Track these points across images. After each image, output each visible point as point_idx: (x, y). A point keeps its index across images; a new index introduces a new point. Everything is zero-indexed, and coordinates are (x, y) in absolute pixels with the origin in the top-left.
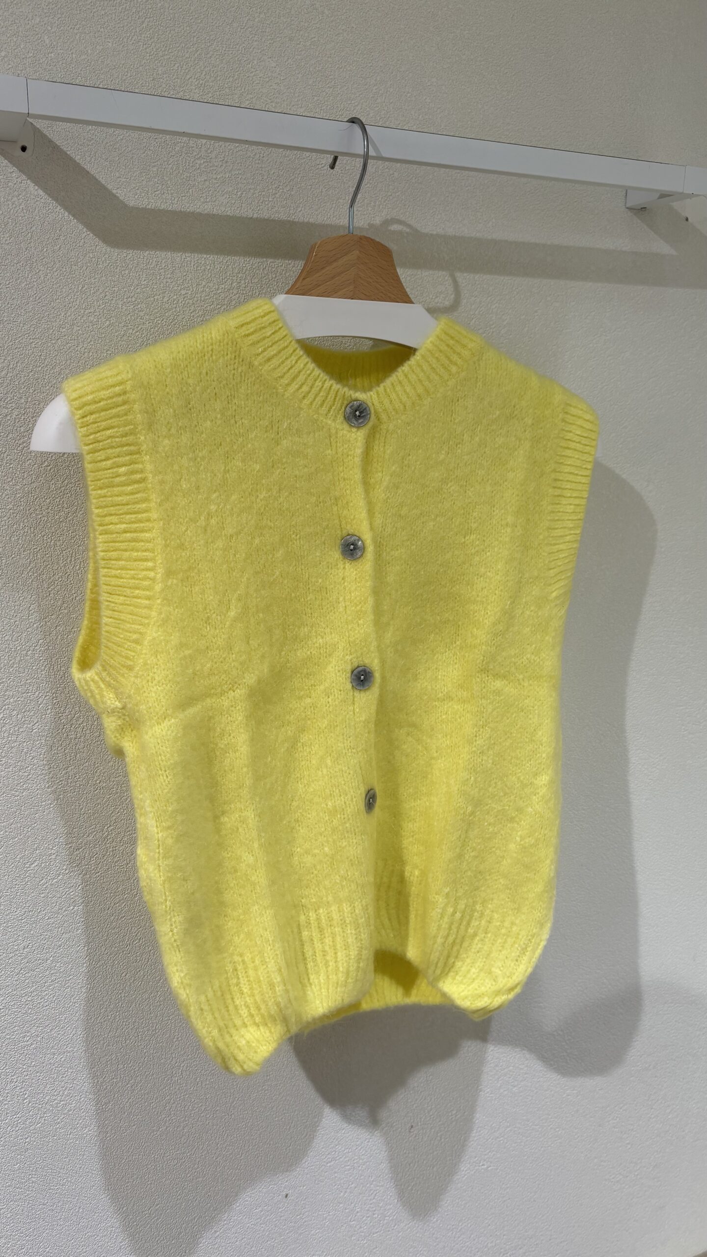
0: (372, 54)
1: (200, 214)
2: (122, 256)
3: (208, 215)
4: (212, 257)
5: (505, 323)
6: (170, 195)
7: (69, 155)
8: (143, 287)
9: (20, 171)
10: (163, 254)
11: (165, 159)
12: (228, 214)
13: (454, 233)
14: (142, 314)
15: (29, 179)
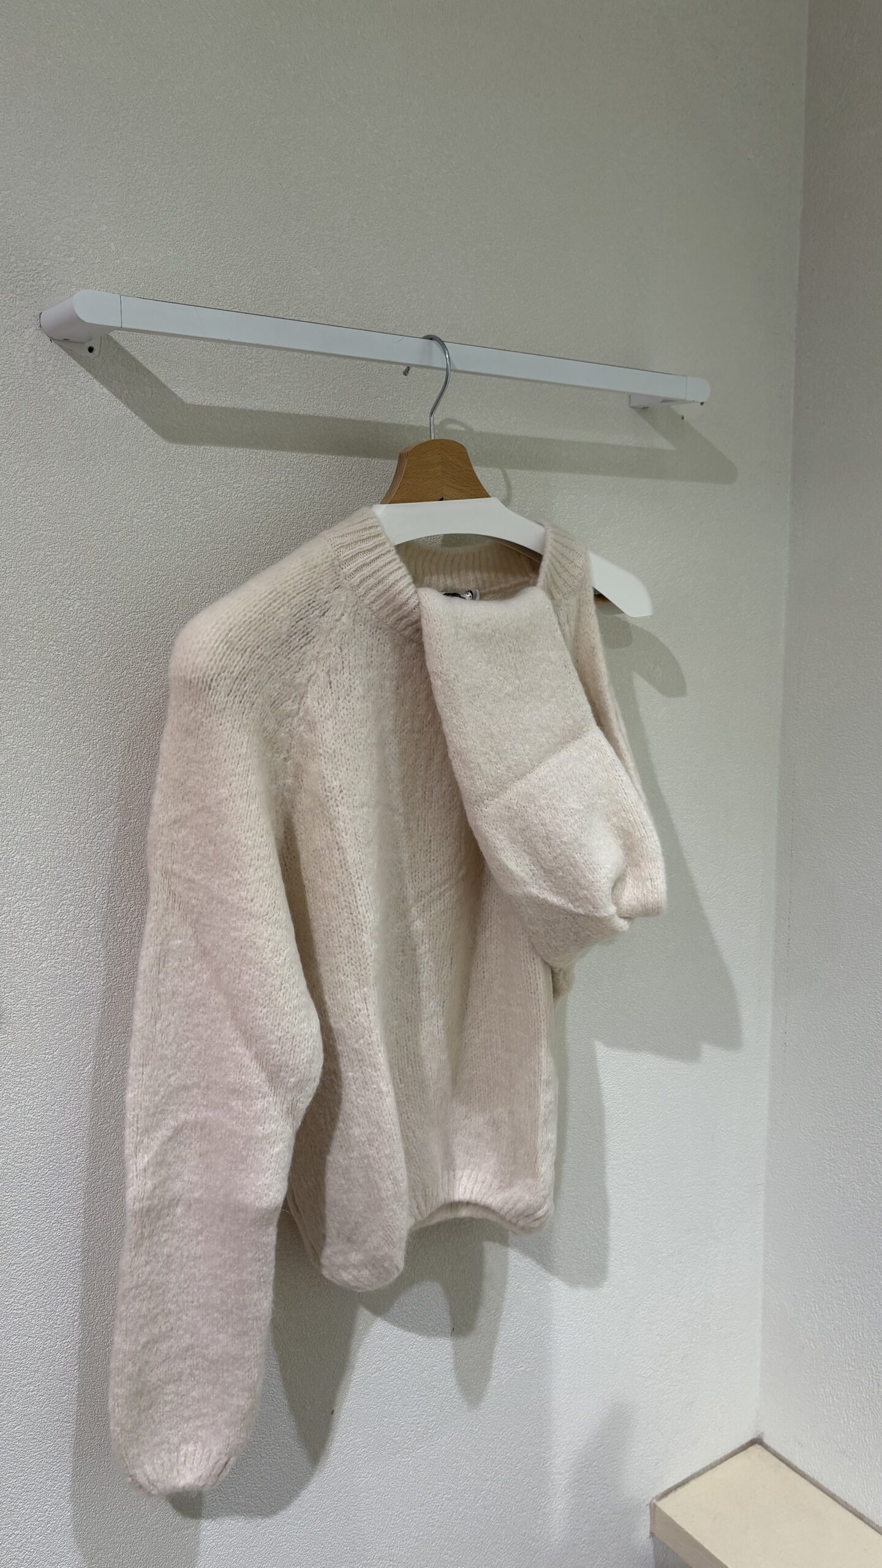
1: (252, 411)
2: (180, 451)
3: (259, 412)
4: (262, 452)
6: (224, 393)
7: (132, 356)
9: (89, 371)
10: (217, 449)
12: (277, 410)
14: (197, 506)
15: (95, 378)
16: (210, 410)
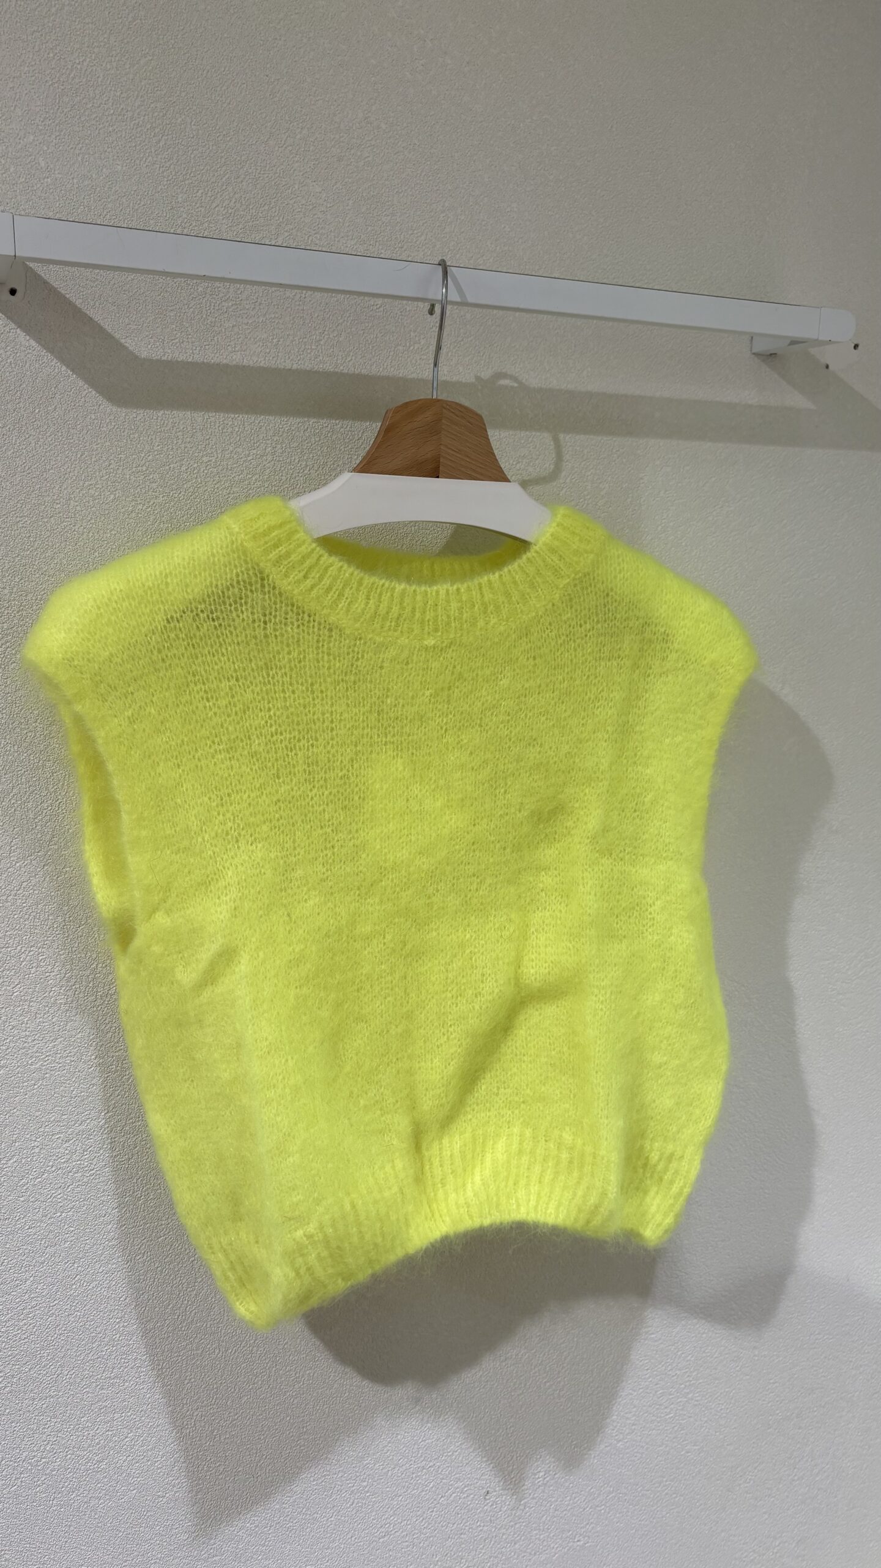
0: (439, 176)
1: (227, 366)
2: (131, 417)
3: (237, 367)
4: (241, 416)
5: (602, 493)
6: (191, 344)
7: (68, 299)
8: (156, 453)
9: (8, 318)
10: (181, 414)
12: (261, 365)
13: (539, 385)
14: (154, 485)
15: (19, 327)
16: (171, 365)
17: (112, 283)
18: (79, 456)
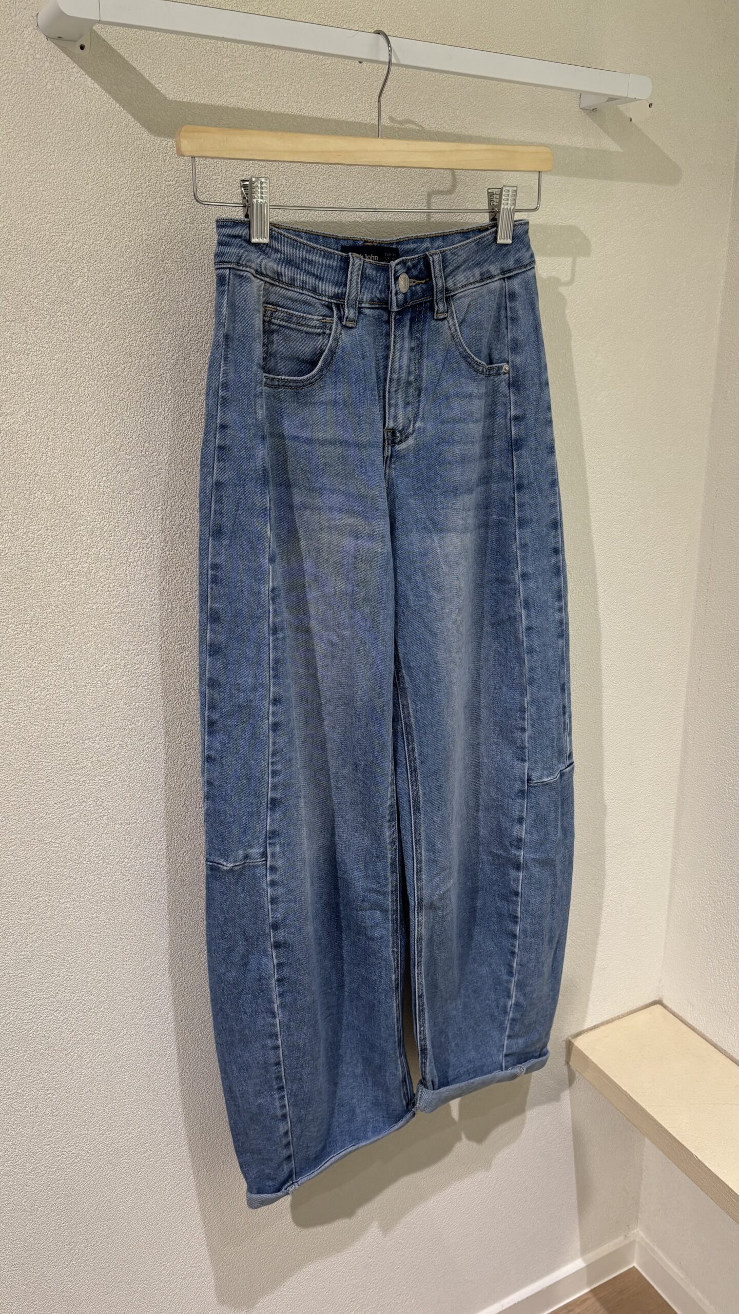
1: (228, 108)
2: (164, 144)
3: (234, 109)
6: (202, 90)
7: (119, 54)
9: (79, 66)
11: (198, 58)
12: (250, 107)
14: (181, 196)
15: (87, 73)
16: (189, 106)
17: (148, 42)
18: (130, 172)
